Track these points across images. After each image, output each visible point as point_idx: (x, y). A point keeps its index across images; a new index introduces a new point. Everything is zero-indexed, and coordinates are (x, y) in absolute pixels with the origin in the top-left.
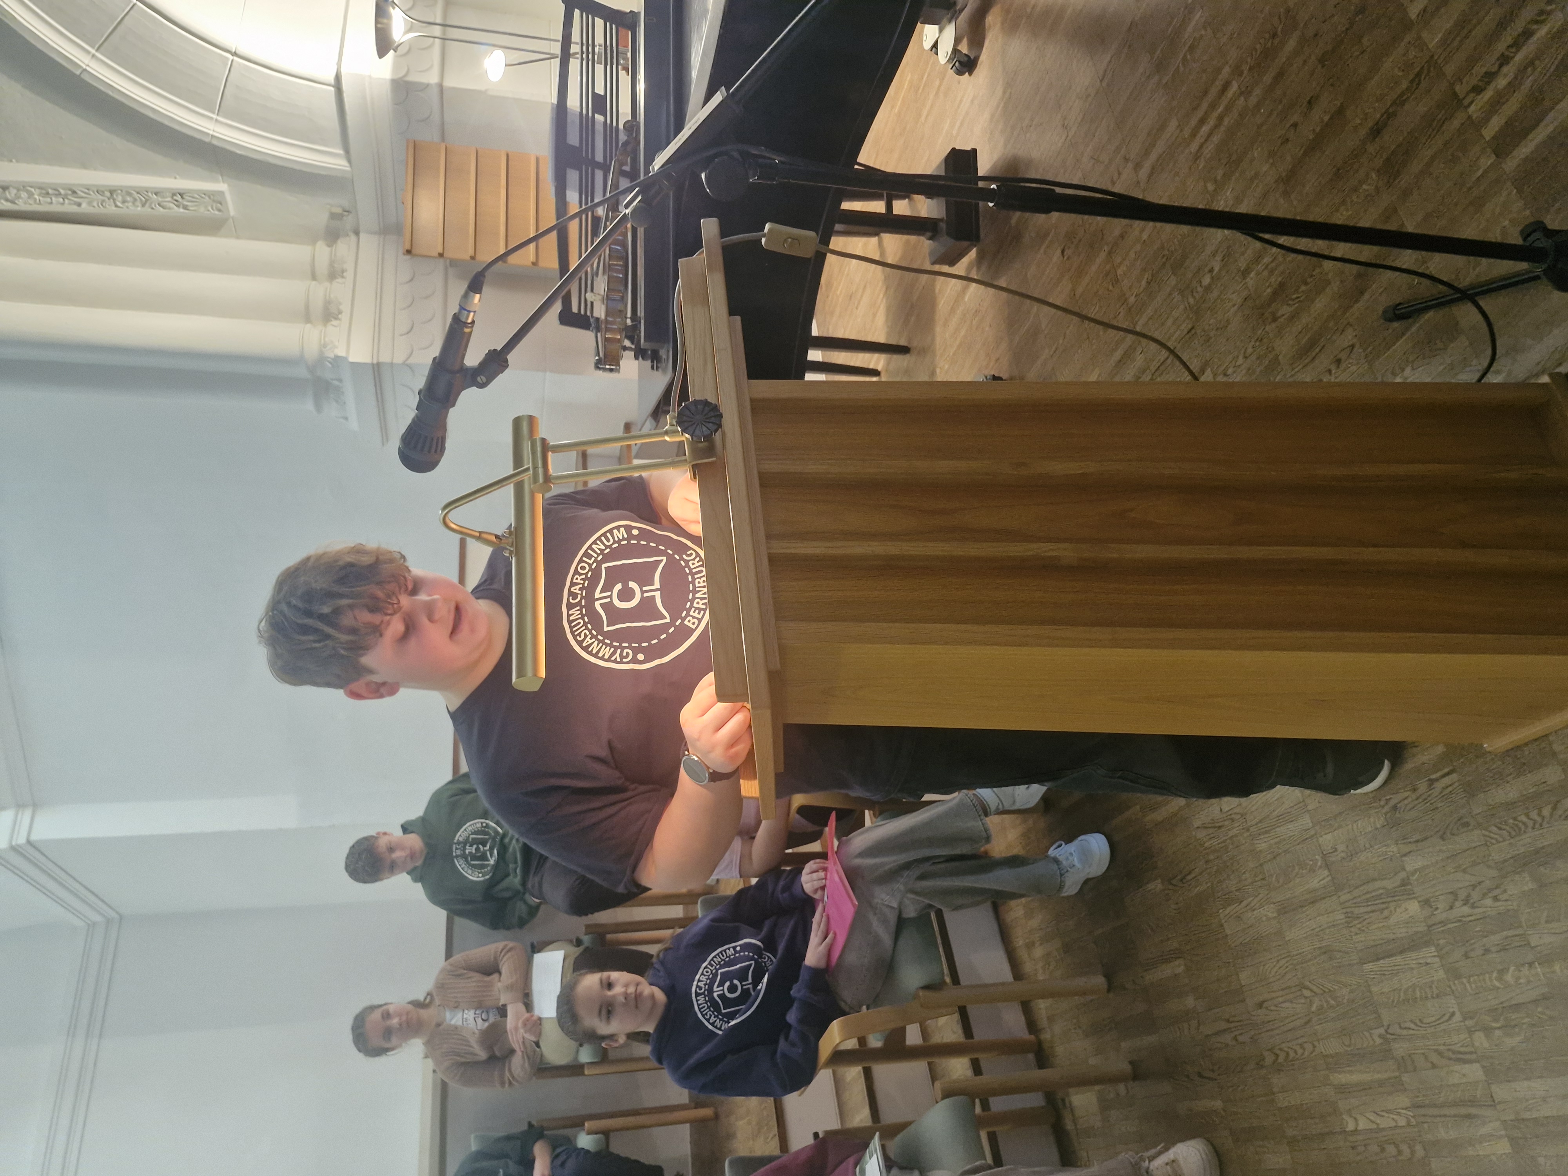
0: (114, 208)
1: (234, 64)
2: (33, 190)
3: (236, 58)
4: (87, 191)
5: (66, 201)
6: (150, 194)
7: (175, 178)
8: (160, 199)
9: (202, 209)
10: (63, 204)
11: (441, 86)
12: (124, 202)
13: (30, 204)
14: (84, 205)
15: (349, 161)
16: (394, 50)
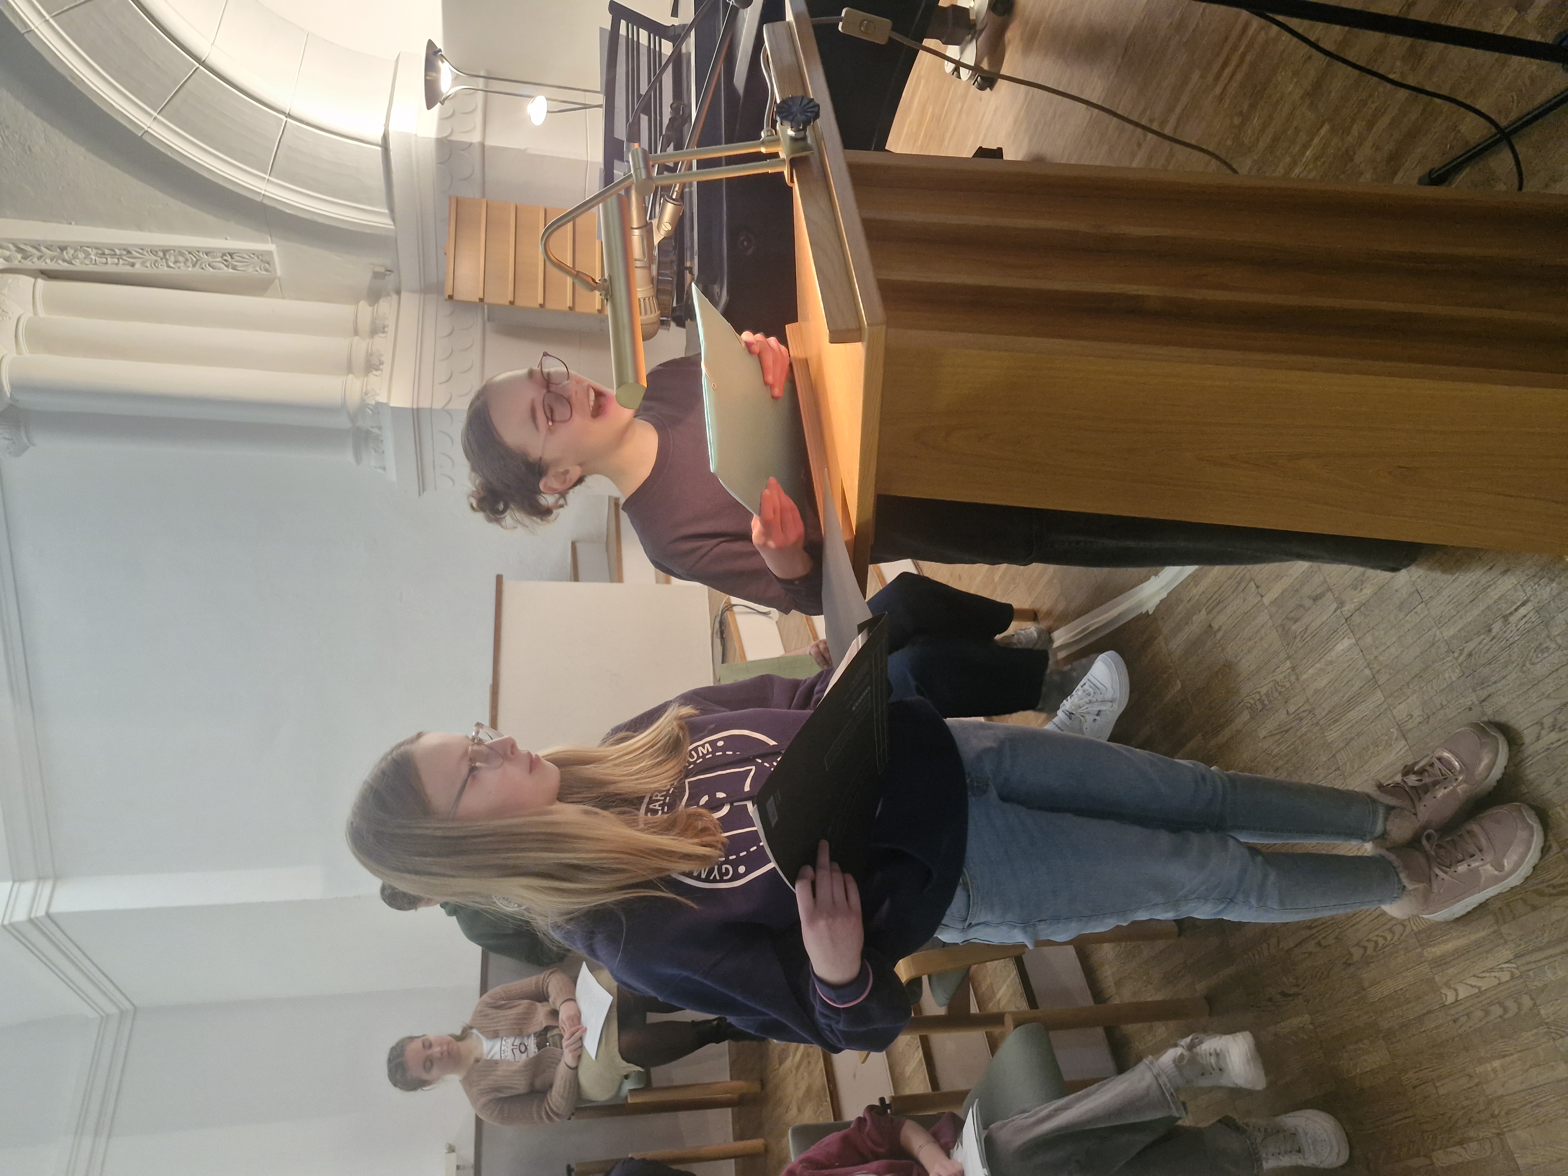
0: (166, 268)
1: (288, 124)
2: (90, 250)
3: (289, 120)
4: (141, 251)
5: (121, 261)
6: (201, 254)
7: (226, 239)
8: (211, 260)
9: (250, 270)
10: (117, 264)
11: (482, 145)
12: (176, 262)
13: (86, 264)
14: (137, 266)
15: (394, 220)
16: (440, 102)
